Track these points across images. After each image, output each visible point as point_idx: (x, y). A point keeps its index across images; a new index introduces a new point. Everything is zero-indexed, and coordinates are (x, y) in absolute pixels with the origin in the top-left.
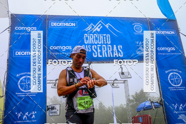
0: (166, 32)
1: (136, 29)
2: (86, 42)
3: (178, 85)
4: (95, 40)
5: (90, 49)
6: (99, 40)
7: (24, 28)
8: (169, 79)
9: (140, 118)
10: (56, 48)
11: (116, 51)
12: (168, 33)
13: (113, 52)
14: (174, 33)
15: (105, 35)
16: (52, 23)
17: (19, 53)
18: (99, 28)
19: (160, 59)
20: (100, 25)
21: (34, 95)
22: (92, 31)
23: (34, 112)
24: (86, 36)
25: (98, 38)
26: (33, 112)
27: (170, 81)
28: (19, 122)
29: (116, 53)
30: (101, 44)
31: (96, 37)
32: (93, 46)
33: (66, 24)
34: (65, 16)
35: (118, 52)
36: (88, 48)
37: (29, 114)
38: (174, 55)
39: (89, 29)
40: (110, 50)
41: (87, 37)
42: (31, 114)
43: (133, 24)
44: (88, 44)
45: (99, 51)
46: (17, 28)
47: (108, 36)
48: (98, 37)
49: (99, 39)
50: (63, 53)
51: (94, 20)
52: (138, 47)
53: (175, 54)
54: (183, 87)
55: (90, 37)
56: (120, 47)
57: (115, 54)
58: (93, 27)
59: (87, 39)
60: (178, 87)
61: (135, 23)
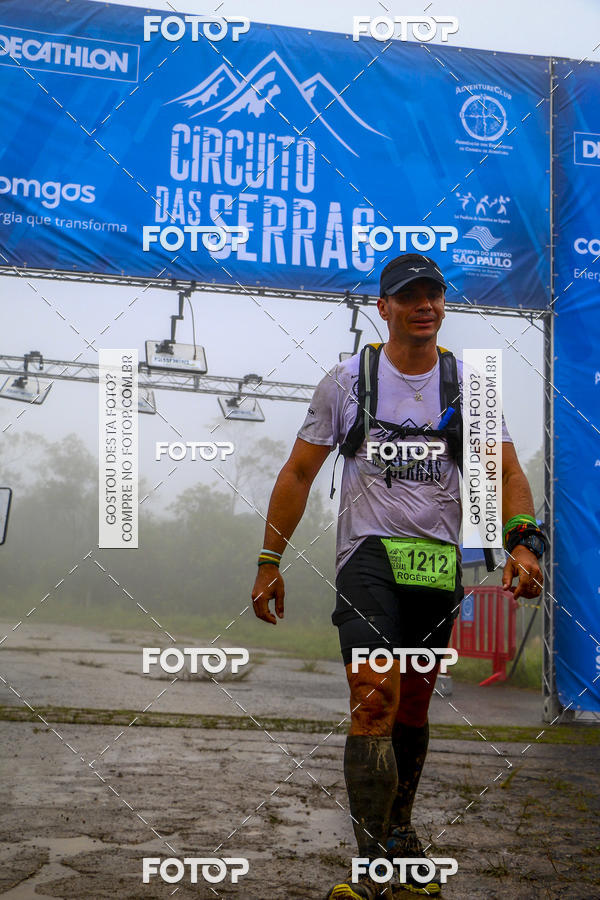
1: (471, 122)
2: (180, 171)
4: (228, 165)
5: (198, 214)
6: (249, 166)
11: (340, 236)
13: (319, 239)
15: (287, 141)
18: (262, 95)
19: (579, 305)
20: (270, 77)
22: (219, 112)
24: (182, 134)
25: (249, 155)
29: (334, 248)
30: (262, 191)
31: (240, 146)
32: (214, 200)
36: (188, 208)
39: (205, 98)
40: (304, 225)
41: (187, 140)
43: (458, 90)
44: (187, 185)
47: (306, 148)
48: (250, 149)
49: (255, 161)
50: (47, 219)
51: (236, 46)
55: (206, 146)
56: (364, 215)
57: (328, 254)
59: (185, 152)
61: (469, 83)
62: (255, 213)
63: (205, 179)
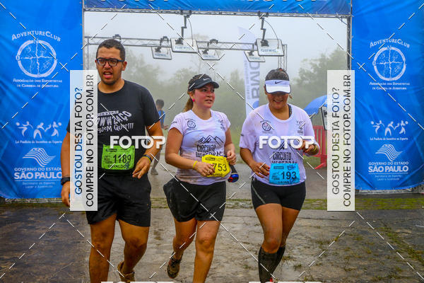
3: (394, 79)
8: (374, 63)
21: (55, 86)
23: (57, 124)
26: (55, 123)
27: (375, 67)
28: (26, 142)
37: (45, 126)
42: (50, 126)
54: (404, 84)
60: (392, 82)
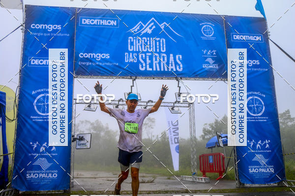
0: (249, 38)
1: (205, 32)
2: (131, 48)
3: (258, 115)
4: (143, 46)
5: (136, 59)
7: (44, 26)
9: (211, 157)
10: (88, 56)
11: (173, 63)
12: (252, 38)
13: (168, 63)
14: (260, 40)
15: (158, 39)
16: (83, 20)
17: (36, 62)
18: (150, 28)
20: (152, 24)
22: (140, 33)
24: (131, 39)
27: (247, 108)
28: (35, 154)
29: (172, 66)
30: (152, 52)
31: (146, 41)
32: (140, 55)
33: (103, 22)
34: (102, 9)
35: (176, 63)
36: (133, 58)
37: (47, 145)
38: (257, 71)
39: (136, 30)
40: (164, 60)
41: (132, 41)
43: (201, 24)
44: (133, 52)
45: (148, 61)
46: (33, 26)
47: (163, 41)
48: (148, 42)
49: (150, 45)
50: (98, 63)
51: (144, 17)
52: (206, 58)
53: (259, 69)
54: (264, 118)
55: (137, 42)
56: (179, 57)
57: (170, 68)
58: (141, 27)
59: (132, 44)
61: (203, 22)
62: (151, 58)
63: (137, 50)
